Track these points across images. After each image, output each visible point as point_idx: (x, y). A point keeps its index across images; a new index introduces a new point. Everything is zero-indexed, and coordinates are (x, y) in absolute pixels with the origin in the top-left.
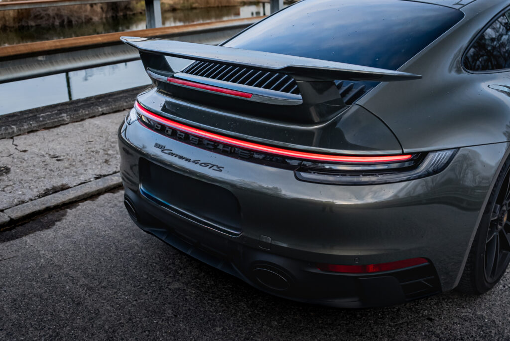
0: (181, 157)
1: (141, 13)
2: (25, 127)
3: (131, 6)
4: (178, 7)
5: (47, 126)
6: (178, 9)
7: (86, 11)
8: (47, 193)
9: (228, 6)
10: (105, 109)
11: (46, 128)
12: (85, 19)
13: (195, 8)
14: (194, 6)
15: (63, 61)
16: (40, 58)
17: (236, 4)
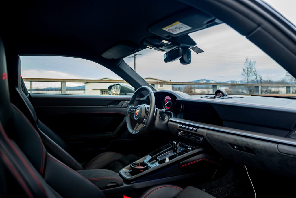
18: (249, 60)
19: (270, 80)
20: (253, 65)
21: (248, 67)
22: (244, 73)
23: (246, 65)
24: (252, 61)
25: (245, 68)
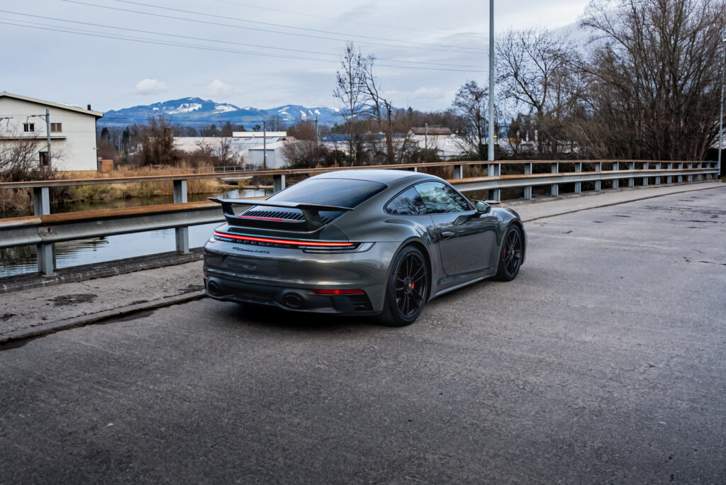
0: (248, 251)
1: (83, 201)
2: (88, 275)
3: (69, 192)
4: (134, 193)
5: (103, 275)
6: (134, 197)
7: (7, 197)
8: (134, 303)
9: (202, 193)
10: (144, 265)
11: (102, 277)
12: (6, 207)
13: (157, 196)
14: (156, 192)
15: (115, 226)
16: (99, 223)
17: (212, 191)
18: (356, 52)
19: (410, 109)
20: (369, 67)
21: (353, 72)
22: (342, 92)
23: (347, 66)
24: (364, 56)
25: (343, 73)
